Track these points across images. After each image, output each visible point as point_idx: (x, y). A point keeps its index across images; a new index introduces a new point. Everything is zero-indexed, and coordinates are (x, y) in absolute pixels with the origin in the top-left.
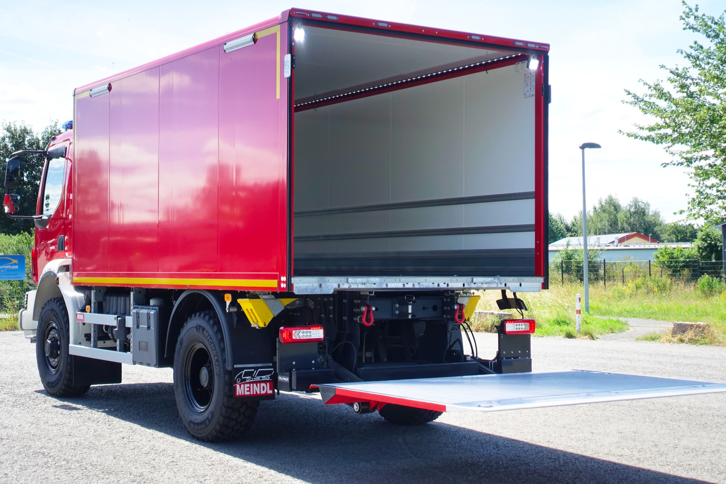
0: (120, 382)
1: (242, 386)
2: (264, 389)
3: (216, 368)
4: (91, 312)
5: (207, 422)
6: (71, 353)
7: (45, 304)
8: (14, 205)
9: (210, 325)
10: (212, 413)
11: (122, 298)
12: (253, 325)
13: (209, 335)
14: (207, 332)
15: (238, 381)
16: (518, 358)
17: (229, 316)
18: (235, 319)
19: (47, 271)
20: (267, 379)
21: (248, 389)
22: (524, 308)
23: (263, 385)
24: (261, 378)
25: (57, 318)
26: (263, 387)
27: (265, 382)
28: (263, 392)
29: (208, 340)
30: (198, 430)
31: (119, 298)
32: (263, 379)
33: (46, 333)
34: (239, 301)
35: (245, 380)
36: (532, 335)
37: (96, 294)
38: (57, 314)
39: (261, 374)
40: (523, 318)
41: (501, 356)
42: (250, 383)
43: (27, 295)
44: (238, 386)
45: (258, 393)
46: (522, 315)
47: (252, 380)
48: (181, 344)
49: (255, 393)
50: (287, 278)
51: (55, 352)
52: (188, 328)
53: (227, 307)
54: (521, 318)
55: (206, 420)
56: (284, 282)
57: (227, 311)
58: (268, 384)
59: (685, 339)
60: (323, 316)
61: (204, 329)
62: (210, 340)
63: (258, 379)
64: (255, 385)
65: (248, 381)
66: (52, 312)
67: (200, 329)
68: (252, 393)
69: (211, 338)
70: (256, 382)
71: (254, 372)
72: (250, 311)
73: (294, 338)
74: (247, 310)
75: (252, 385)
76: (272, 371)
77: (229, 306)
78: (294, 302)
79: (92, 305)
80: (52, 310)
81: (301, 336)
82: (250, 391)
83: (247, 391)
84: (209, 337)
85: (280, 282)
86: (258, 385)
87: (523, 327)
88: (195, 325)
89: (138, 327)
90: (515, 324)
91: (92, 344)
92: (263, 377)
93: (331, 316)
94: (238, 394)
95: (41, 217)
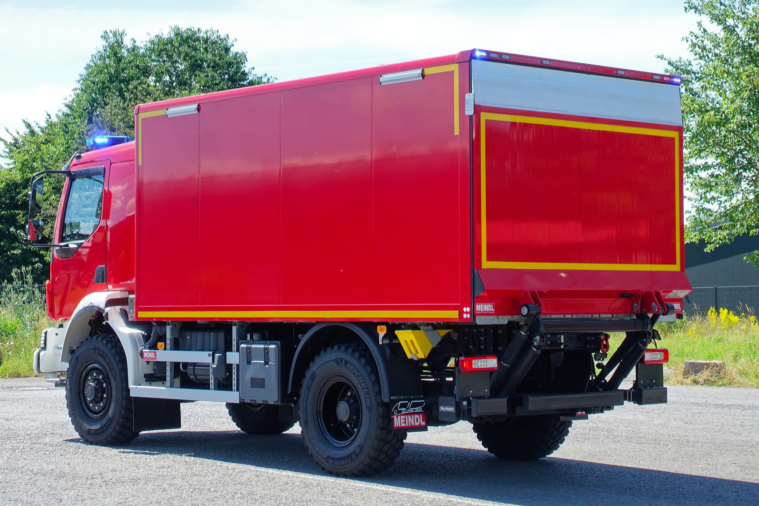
0: (179, 426)
1: (399, 417)
2: (417, 421)
3: (366, 401)
4: (165, 349)
5: (354, 456)
6: (132, 394)
7: (82, 342)
8: (36, 232)
9: (355, 358)
10: (361, 447)
11: (212, 334)
12: (409, 356)
13: (355, 368)
14: (352, 364)
15: (395, 413)
16: (653, 387)
17: (381, 348)
18: (388, 351)
19: (86, 305)
20: (420, 411)
21: (404, 421)
22: (658, 338)
23: (417, 416)
24: (414, 410)
25: (104, 358)
26: (417, 419)
27: (418, 413)
28: (417, 424)
29: (354, 373)
30: (341, 465)
31: (206, 333)
32: (416, 411)
33: (83, 375)
34: (397, 332)
35: (401, 411)
36: (665, 365)
37: (172, 330)
38: (104, 353)
39: (414, 405)
40: (656, 348)
41: (639, 385)
42: (405, 414)
43: (46, 333)
44: (395, 418)
45: (413, 425)
46: (656, 345)
47: (407, 412)
48: (313, 377)
49: (410, 425)
50: (471, 309)
51: (99, 395)
52: (323, 362)
53: (380, 338)
54: (655, 348)
55: (352, 454)
56: (467, 313)
57: (381, 343)
58: (421, 416)
59: (700, 380)
60: (471, 347)
61: (347, 362)
62: (356, 373)
63: (411, 410)
64: (409, 416)
65: (403, 413)
66: (95, 352)
67: (341, 362)
68: (407, 425)
69: (358, 371)
70: (411, 414)
71: (407, 403)
72: (409, 342)
73: (473, 367)
74: (406, 341)
75: (407, 416)
76: (423, 403)
77: (383, 338)
78: (449, 333)
79: (168, 342)
80: (95, 349)
81: (479, 365)
82: (405, 422)
83: (403, 423)
84: (355, 370)
85: (461, 313)
86: (412, 416)
87: (659, 356)
88: (334, 358)
89: (249, 362)
90: (652, 353)
91: (168, 384)
92: (416, 409)
93: (482, 347)
94: (395, 426)
95: (67, 245)
